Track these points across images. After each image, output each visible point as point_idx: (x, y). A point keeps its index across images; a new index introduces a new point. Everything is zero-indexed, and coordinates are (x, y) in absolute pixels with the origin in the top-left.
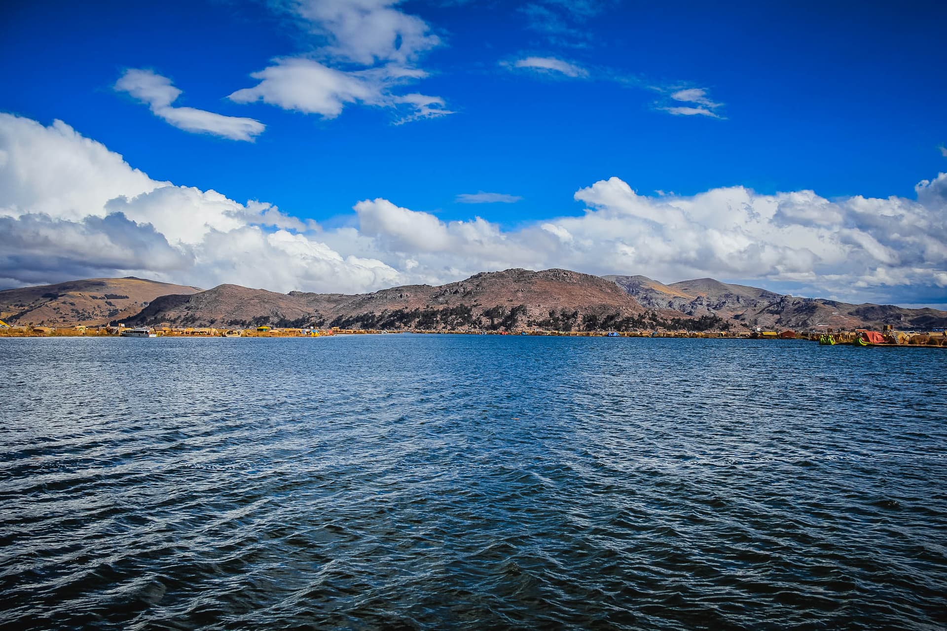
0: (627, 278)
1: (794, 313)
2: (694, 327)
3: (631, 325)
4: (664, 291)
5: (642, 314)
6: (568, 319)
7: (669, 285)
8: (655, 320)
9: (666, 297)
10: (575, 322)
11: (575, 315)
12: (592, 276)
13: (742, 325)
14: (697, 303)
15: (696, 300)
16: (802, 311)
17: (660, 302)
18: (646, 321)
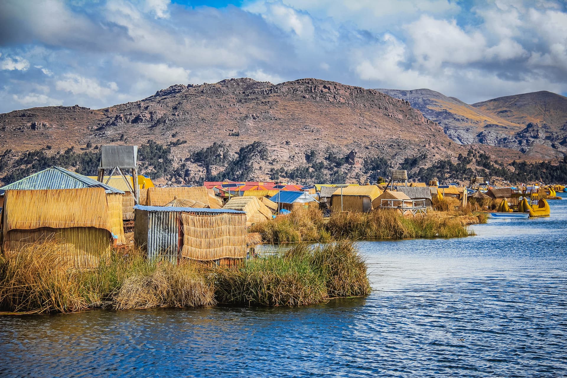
2: (552, 176)
3: (447, 175)
5: (465, 154)
6: (339, 165)
8: (485, 166)
10: (350, 170)
11: (349, 158)
12: (370, 91)
18: (473, 166)
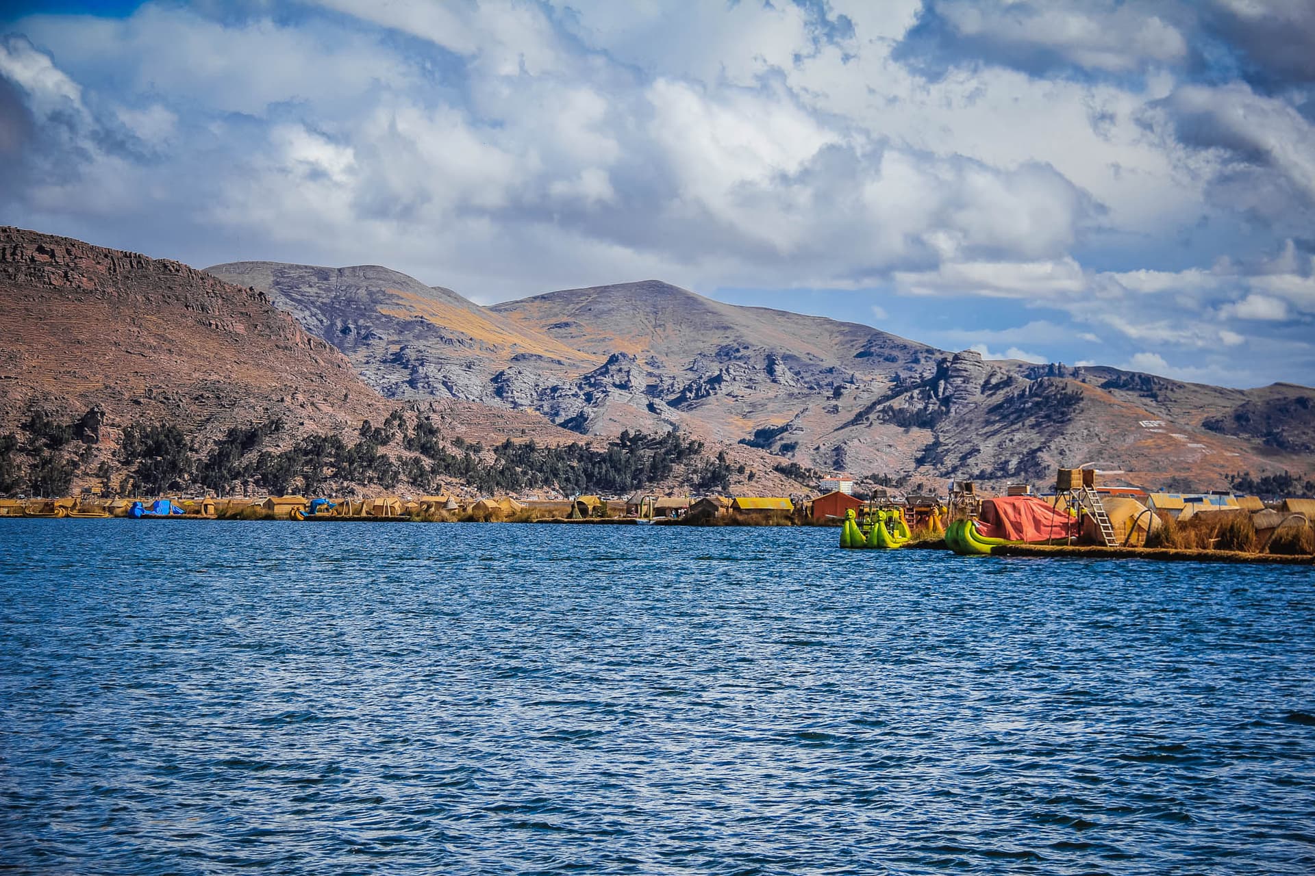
0: (323, 274)
1: (988, 423)
2: (589, 476)
3: (328, 471)
4: (476, 333)
5: (377, 423)
6: (56, 442)
7: (495, 309)
8: (426, 449)
9: (484, 355)
10: (85, 457)
11: (86, 426)
12: (164, 265)
13: (777, 469)
14: (606, 380)
15: (604, 370)
16: (1021, 414)
17: (456, 373)
18: (393, 452)
